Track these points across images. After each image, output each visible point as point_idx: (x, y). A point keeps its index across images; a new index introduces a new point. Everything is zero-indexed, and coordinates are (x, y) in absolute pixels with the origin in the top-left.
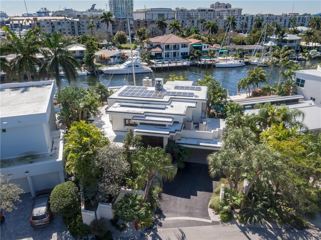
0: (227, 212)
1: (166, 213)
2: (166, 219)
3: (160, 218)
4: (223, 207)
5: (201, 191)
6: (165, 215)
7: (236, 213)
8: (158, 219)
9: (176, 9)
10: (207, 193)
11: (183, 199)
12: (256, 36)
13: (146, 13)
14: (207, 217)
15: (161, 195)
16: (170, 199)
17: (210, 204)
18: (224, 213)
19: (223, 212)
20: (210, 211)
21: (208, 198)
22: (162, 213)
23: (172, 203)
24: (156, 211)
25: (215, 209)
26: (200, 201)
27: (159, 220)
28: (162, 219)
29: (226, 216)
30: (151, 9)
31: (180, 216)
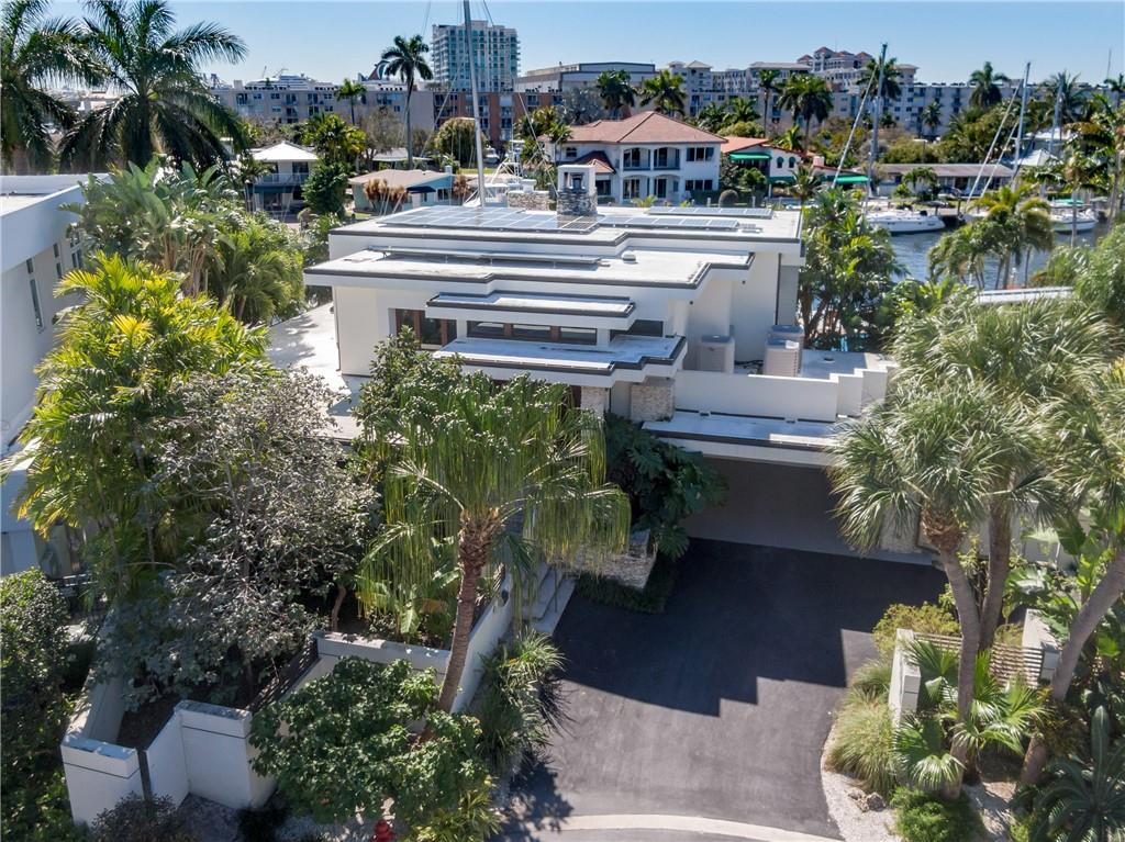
0: (936, 795)
1: (574, 789)
2: (573, 823)
3: (535, 815)
4: (913, 761)
5: (782, 679)
6: (568, 797)
7: (997, 804)
8: (528, 818)
9: (673, 66)
10: (813, 687)
11: (679, 719)
12: (983, 133)
13: (562, 77)
14: (816, 824)
15: (556, 687)
16: (602, 709)
17: (831, 745)
18: (918, 803)
19: (917, 793)
20: (836, 788)
21: (817, 717)
22: (555, 788)
23: (614, 735)
24: (517, 776)
25: (862, 778)
26: (774, 731)
27: (530, 826)
28: (546, 821)
29: (935, 818)
30: (581, 65)
31: (653, 812)
